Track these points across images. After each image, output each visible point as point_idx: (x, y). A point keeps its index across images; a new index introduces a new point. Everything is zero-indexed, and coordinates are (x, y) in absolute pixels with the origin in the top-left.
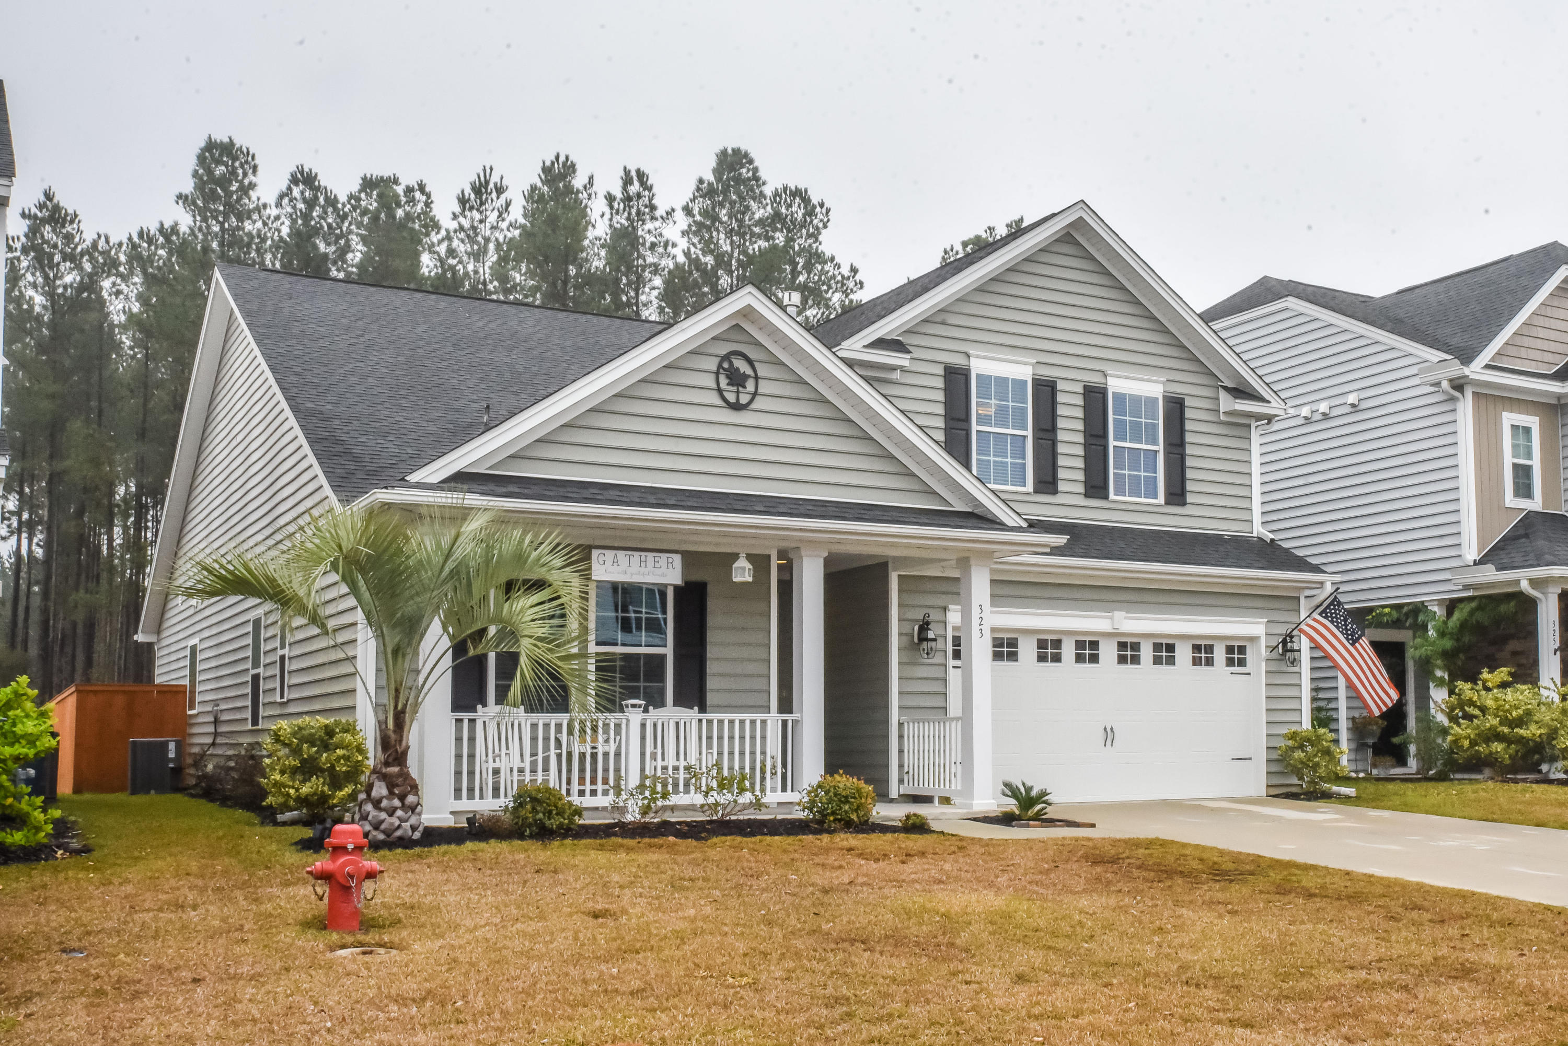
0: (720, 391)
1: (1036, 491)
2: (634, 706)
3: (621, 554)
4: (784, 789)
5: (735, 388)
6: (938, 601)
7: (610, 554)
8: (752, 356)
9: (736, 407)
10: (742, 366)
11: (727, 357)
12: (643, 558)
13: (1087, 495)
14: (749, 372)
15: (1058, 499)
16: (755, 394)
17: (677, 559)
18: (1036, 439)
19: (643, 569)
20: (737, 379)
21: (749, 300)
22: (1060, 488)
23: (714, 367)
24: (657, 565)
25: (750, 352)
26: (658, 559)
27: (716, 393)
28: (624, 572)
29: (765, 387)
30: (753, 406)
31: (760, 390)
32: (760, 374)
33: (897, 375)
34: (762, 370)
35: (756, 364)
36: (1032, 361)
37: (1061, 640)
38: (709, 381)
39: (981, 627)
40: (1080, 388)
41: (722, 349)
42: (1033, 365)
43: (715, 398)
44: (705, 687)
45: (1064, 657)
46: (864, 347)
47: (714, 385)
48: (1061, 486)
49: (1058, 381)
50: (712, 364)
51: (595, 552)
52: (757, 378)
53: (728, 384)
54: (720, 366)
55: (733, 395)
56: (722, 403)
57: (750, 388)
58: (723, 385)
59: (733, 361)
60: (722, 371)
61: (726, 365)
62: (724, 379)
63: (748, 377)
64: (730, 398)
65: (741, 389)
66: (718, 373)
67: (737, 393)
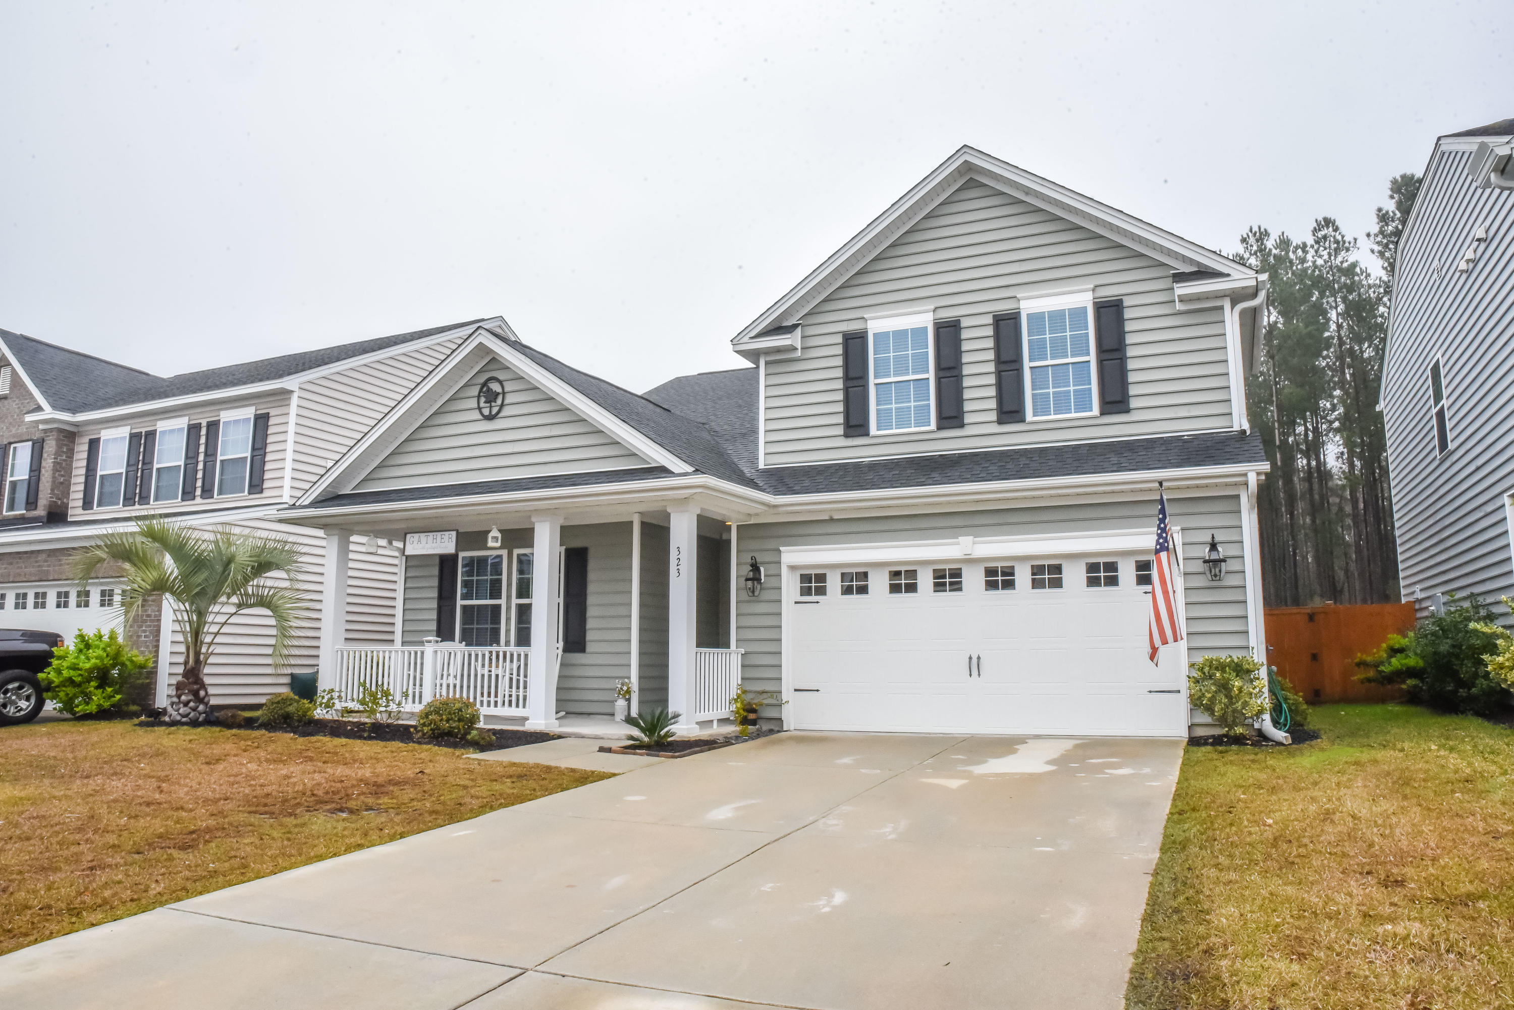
0: (480, 409)
1: (938, 428)
2: (430, 642)
3: (422, 535)
4: (523, 707)
5: (488, 405)
6: (771, 544)
7: (416, 536)
8: (501, 378)
9: (491, 418)
10: (495, 387)
11: (485, 384)
12: (435, 537)
13: (1000, 422)
14: (499, 390)
15: (966, 431)
16: (502, 406)
17: (454, 533)
18: (939, 379)
19: (434, 545)
20: (491, 396)
21: (480, 339)
22: (966, 421)
23: (476, 394)
24: (443, 541)
25: (501, 375)
26: (443, 536)
27: (477, 411)
28: (423, 548)
29: (509, 399)
30: (501, 415)
31: (506, 402)
32: (506, 390)
33: (799, 353)
34: (508, 387)
35: (504, 383)
36: (932, 307)
37: (916, 571)
38: (473, 403)
39: (679, 567)
40: (989, 320)
41: (482, 379)
42: (934, 311)
43: (476, 415)
44: (585, 627)
45: (920, 587)
46: (751, 338)
47: (476, 406)
48: (968, 419)
49: (962, 319)
50: (475, 391)
51: (408, 536)
52: (504, 393)
53: (485, 402)
54: (480, 391)
55: (488, 409)
56: (480, 417)
57: (499, 401)
58: (482, 404)
59: (489, 385)
60: (482, 394)
61: (485, 389)
62: (483, 399)
63: (498, 394)
64: (486, 412)
65: (493, 404)
66: (479, 397)
67: (491, 407)
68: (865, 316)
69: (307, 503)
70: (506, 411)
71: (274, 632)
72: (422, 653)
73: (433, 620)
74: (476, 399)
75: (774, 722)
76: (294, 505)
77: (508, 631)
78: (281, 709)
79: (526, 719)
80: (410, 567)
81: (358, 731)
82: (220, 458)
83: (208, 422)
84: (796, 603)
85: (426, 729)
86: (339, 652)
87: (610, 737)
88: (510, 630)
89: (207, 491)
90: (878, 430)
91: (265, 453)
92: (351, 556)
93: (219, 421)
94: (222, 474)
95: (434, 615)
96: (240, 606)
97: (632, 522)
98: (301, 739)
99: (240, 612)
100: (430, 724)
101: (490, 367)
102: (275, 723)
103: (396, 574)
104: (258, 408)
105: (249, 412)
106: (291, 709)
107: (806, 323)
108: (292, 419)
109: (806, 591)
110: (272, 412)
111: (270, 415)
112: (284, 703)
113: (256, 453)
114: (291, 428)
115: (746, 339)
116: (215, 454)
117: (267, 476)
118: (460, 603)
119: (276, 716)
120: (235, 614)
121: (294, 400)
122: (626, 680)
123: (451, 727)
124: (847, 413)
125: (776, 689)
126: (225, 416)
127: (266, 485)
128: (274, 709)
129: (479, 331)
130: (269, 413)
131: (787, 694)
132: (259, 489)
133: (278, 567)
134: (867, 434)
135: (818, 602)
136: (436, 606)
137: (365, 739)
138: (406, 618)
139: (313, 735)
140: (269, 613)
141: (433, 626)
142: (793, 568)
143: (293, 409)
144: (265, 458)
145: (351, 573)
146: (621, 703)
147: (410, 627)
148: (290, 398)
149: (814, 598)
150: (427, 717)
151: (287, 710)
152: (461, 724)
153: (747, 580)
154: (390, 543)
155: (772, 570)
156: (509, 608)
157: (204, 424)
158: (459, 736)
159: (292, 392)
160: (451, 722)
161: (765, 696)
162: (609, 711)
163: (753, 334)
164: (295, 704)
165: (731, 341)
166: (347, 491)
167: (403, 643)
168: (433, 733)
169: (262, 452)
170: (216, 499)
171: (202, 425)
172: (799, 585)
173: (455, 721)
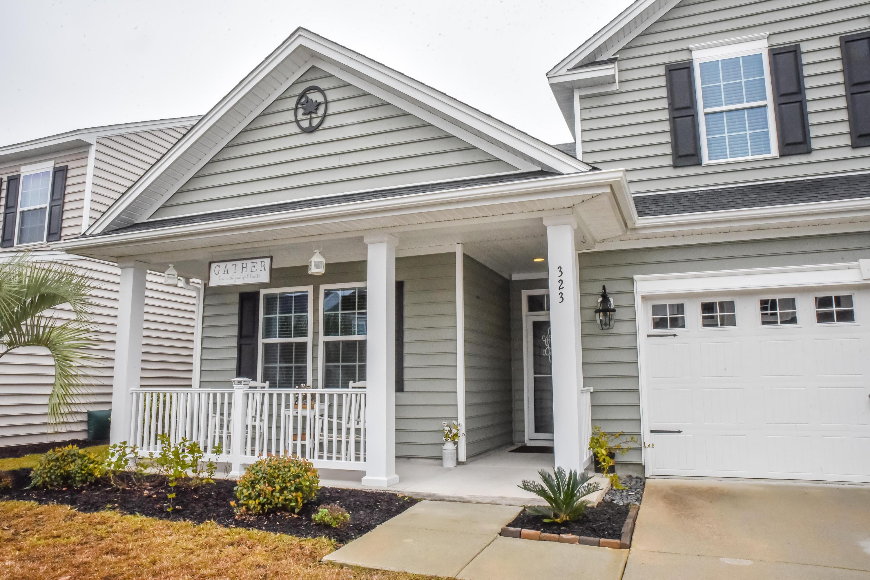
0: (297, 121)
1: (782, 155)
2: (235, 382)
3: (230, 264)
4: (357, 459)
5: (308, 117)
7: (223, 265)
8: (322, 87)
9: (311, 130)
10: (316, 97)
11: (303, 95)
12: (245, 266)
13: (856, 146)
14: (320, 100)
15: (814, 157)
16: (325, 116)
17: (268, 262)
18: (779, 106)
19: (244, 274)
20: (311, 108)
21: (301, 41)
22: (813, 146)
23: (293, 105)
24: (254, 269)
25: (322, 84)
26: (254, 264)
27: (295, 124)
28: (231, 278)
29: (333, 108)
30: (324, 126)
31: (329, 112)
32: (329, 99)
33: (616, 87)
34: (331, 96)
35: (326, 92)
36: (768, 33)
37: (793, 300)
38: (290, 116)
39: (561, 291)
40: (835, 42)
41: (299, 90)
42: (768, 38)
43: (294, 129)
44: (403, 365)
45: (799, 317)
46: (569, 70)
47: (293, 118)
48: (815, 144)
49: (802, 44)
50: (292, 103)
51: (213, 266)
52: (326, 103)
53: (304, 114)
54: (298, 103)
55: (308, 121)
56: (298, 130)
57: (321, 111)
58: (300, 117)
59: (308, 95)
60: (299, 106)
61: (303, 100)
62: (301, 111)
63: (320, 104)
64: (305, 124)
65: (313, 115)
66: (296, 109)
67: (311, 119)
68: (691, 46)
69: (98, 231)
70: (329, 122)
71: (52, 371)
72: (230, 395)
73: (233, 359)
74: (293, 111)
75: (631, 467)
76: (84, 234)
77: (315, 369)
78: (60, 468)
79: (363, 473)
80: (208, 305)
81: (157, 501)
82: (19, 209)
83: (8, 177)
84: (649, 336)
85: (252, 503)
86: (134, 395)
87: (480, 500)
88: (317, 369)
89: (7, 240)
90: (709, 160)
91: (64, 203)
92: (148, 293)
93: (20, 175)
94: (22, 223)
95: (234, 354)
96: (11, 344)
97: (454, 254)
98: (81, 516)
99: (11, 352)
100: (259, 496)
101: (309, 76)
102: (52, 485)
103: (194, 312)
104: (57, 162)
105: (48, 166)
106: (72, 467)
107: (623, 57)
108: (90, 170)
109: (659, 324)
110: (71, 165)
111: (68, 168)
112: (64, 460)
113: (55, 203)
114: (89, 179)
115: (564, 71)
116: (15, 206)
117: (65, 224)
118: (262, 341)
119: (53, 477)
120: (5, 353)
121: (92, 153)
122: (454, 422)
123: (286, 500)
124: (675, 144)
125: (636, 431)
126: (25, 170)
127: (64, 232)
128: (51, 468)
129: (299, 33)
130: (67, 166)
131: (647, 438)
132: (57, 236)
133: (64, 300)
134: (699, 164)
135: (675, 335)
136: (235, 345)
137: (168, 516)
138: (204, 357)
139: (97, 509)
140: (48, 352)
141: (233, 365)
142: (644, 298)
143: (91, 162)
144: (63, 207)
145: (147, 317)
146: (449, 446)
147: (207, 366)
148: (88, 151)
149: (669, 331)
150: (253, 488)
151: (67, 468)
152: (300, 494)
153: (597, 311)
154: (187, 282)
155: (624, 300)
156: (315, 346)
157: (5, 178)
158: (297, 511)
159: (90, 145)
160: (285, 492)
161: (624, 439)
162: (436, 454)
163: (570, 66)
164: (79, 461)
165: (547, 74)
166: (144, 219)
167: (202, 383)
168: (262, 509)
169: (60, 202)
170: (16, 248)
171: (3, 180)
172: (651, 317)
173: (291, 491)
